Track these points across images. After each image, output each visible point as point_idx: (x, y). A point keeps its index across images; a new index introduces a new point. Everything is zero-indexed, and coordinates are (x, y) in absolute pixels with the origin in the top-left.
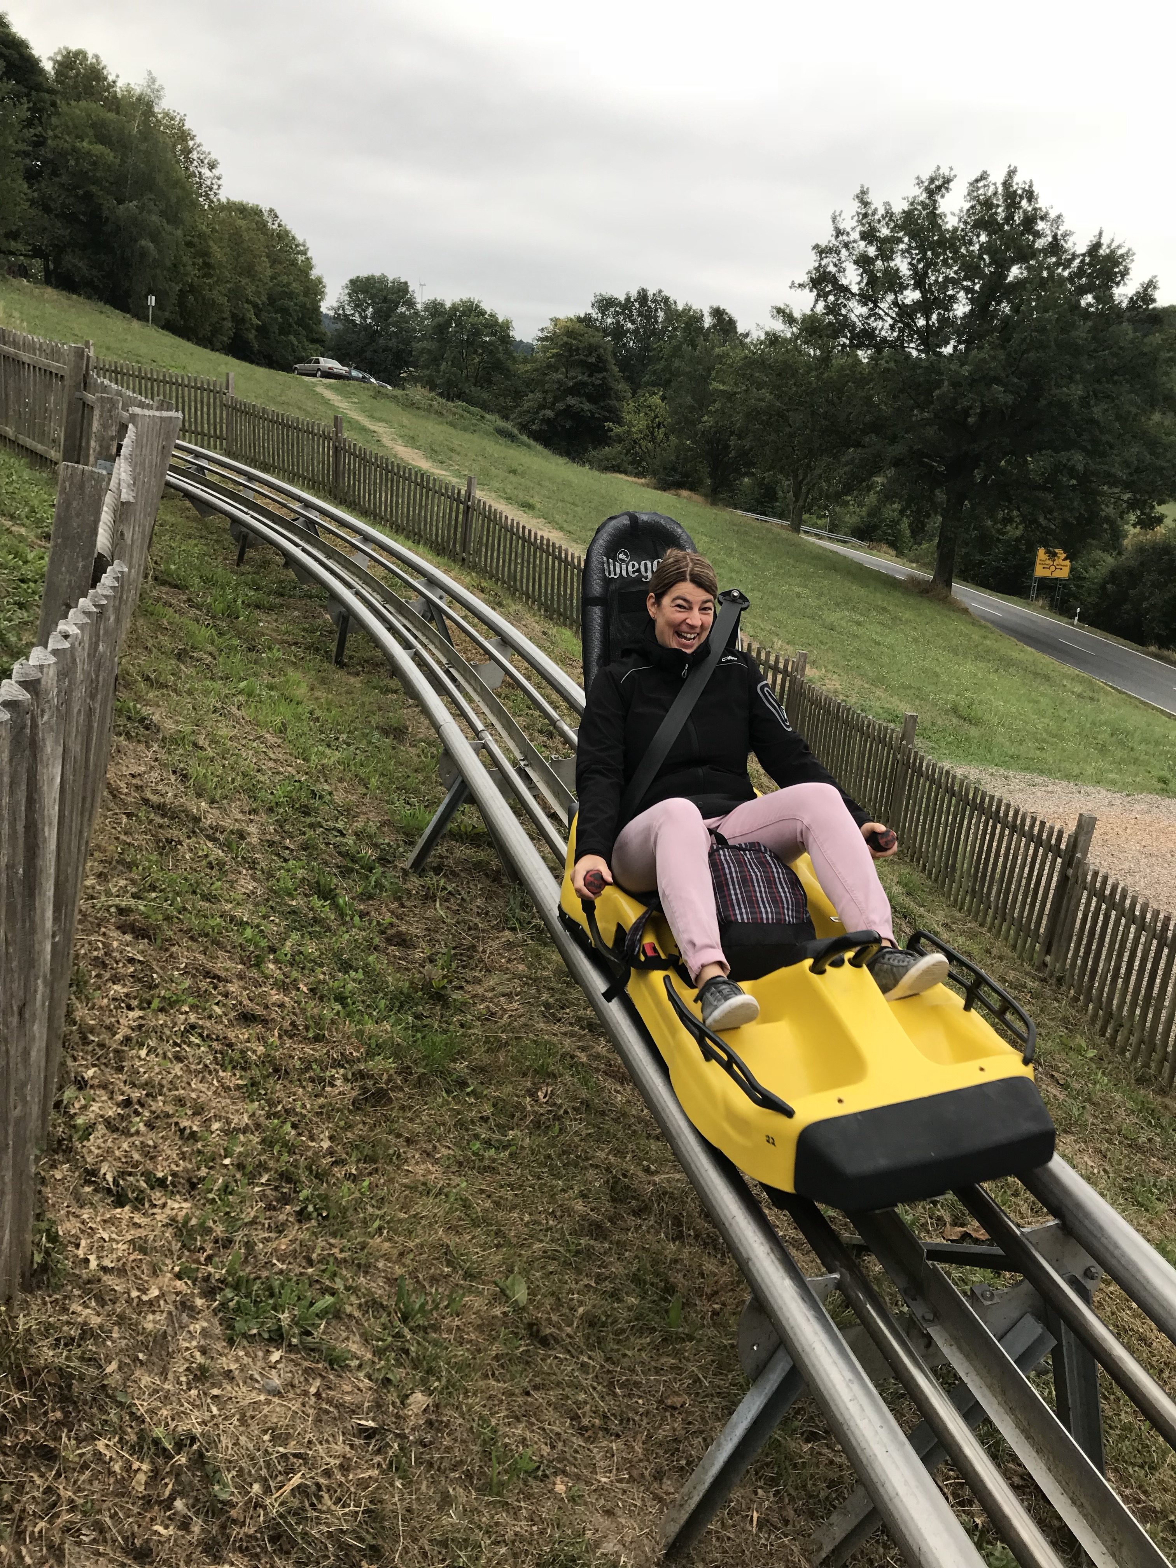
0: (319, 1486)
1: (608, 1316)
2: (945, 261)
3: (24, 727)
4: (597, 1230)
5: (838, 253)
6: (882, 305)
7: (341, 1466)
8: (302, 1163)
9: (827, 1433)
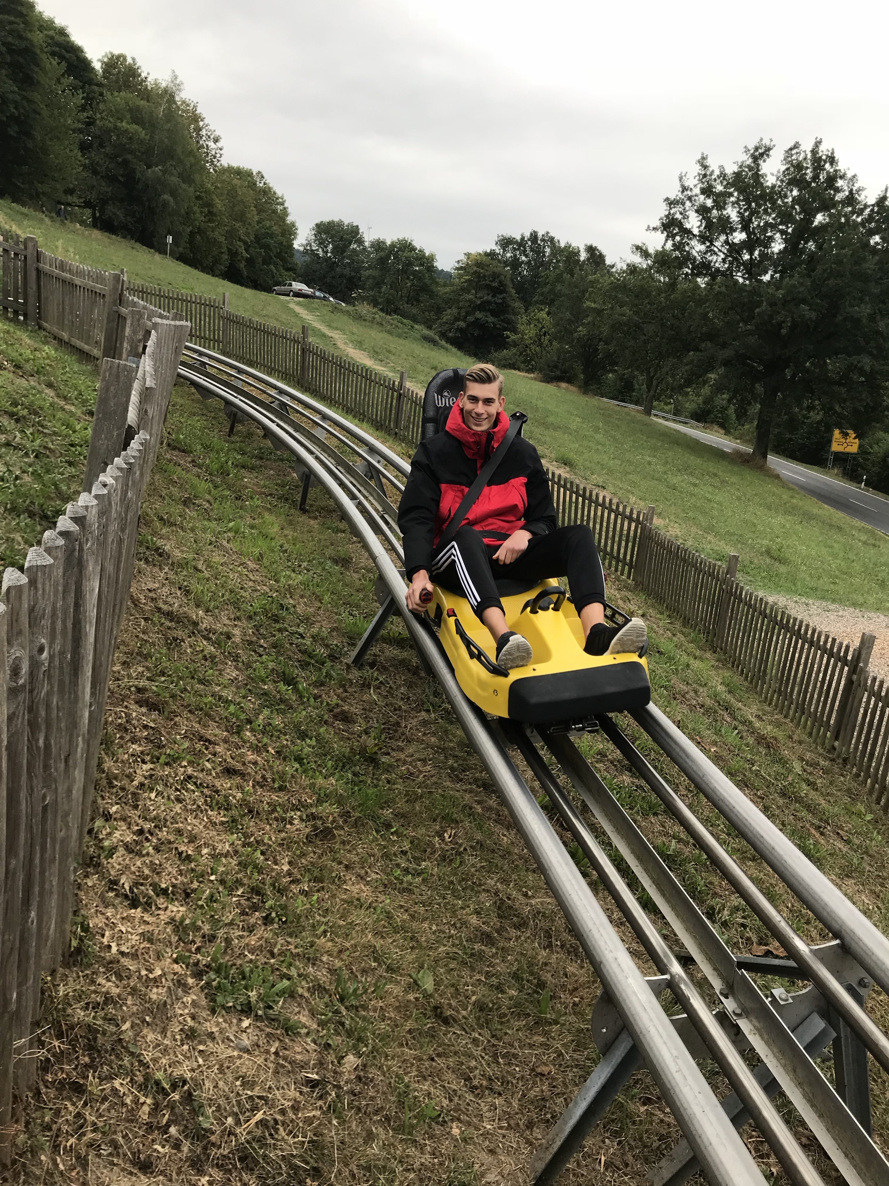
0: (276, 1121)
1: (494, 1004)
2: (765, 211)
3: (74, 551)
4: (487, 939)
5: (683, 204)
6: (716, 244)
7: (293, 1107)
8: (268, 881)
9: (658, 1098)
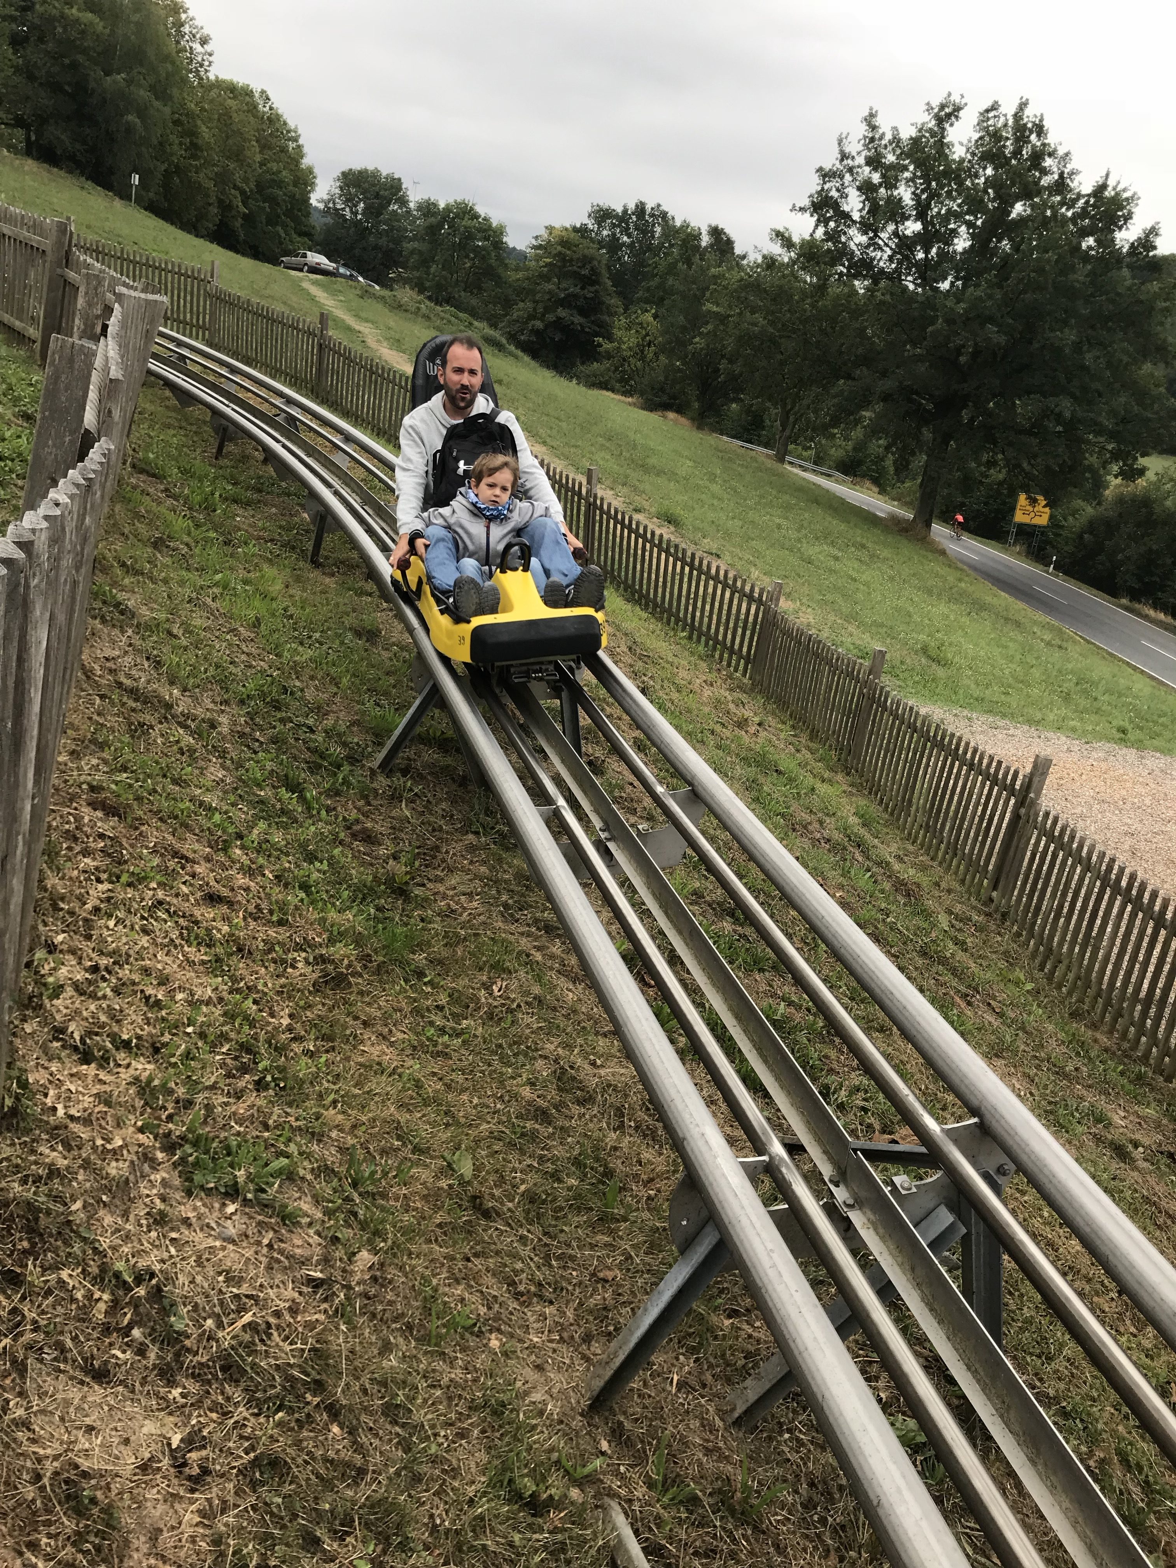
0: (269, 1325)
1: (548, 1195)
2: (949, 193)
3: (18, 585)
4: (543, 1116)
5: (842, 177)
6: (882, 235)
7: (290, 1309)
8: (262, 1035)
9: (748, 1310)
